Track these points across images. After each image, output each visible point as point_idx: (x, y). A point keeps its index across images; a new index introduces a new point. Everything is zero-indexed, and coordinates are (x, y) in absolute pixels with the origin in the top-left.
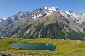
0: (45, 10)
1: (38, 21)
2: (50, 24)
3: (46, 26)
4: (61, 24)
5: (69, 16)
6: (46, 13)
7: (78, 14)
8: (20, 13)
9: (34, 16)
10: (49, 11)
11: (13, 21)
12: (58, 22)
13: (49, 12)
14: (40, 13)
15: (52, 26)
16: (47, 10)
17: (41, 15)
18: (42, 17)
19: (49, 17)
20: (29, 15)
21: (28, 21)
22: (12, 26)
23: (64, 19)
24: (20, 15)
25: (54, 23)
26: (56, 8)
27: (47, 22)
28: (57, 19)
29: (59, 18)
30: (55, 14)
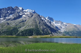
0: (19, 11)
1: (8, 24)
2: (27, 30)
3: (22, 32)
4: (43, 30)
5: (50, 23)
7: (59, 22)
10: (24, 13)
12: (39, 27)
14: (11, 14)
15: (30, 32)
16: (22, 11)
18: (15, 19)
19: (25, 21)
25: (33, 29)
26: (34, 11)
27: (23, 26)
28: (37, 24)
29: (40, 22)
30: (33, 17)
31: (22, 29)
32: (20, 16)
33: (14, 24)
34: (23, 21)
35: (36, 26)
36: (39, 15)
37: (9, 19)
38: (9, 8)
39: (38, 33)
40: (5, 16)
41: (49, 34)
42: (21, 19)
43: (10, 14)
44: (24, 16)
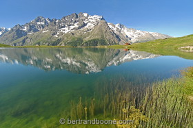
0: (83, 18)
1: (73, 34)
2: (91, 40)
3: (86, 42)
4: (109, 40)
5: (120, 31)
6: (86, 22)
7: (131, 30)
9: (64, 27)
11: (26, 33)
12: (105, 37)
13: (90, 22)
14: (75, 22)
15: (95, 43)
16: (87, 18)
17: (76, 26)
18: (79, 28)
19: (91, 30)
20: (55, 23)
21: (54, 34)
22: (24, 41)
23: (114, 33)
24: (39, 23)
26: (101, 17)
28: (102, 34)
29: (106, 31)
30: (99, 24)
31: (87, 39)
32: (85, 25)
33: (78, 34)
34: (88, 30)
36: (106, 23)
37: (74, 29)
40: (70, 25)
41: (115, 44)
42: (85, 27)
44: (90, 24)
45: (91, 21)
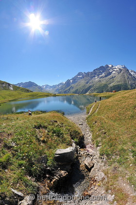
0: (109, 68)
1: (100, 81)
2: (115, 86)
3: (111, 87)
6: (111, 71)
8: (79, 74)
9: (95, 76)
16: (112, 68)
18: (106, 76)
19: (115, 77)
21: (87, 83)
22: (70, 89)
24: (79, 76)
25: (121, 85)
27: (113, 82)
28: (125, 79)
29: (128, 77)
30: (122, 72)
32: (110, 73)
33: (105, 81)
34: (113, 78)
35: (125, 81)
36: (128, 70)
37: (101, 77)
38: (102, 68)
39: (126, 88)
40: (99, 75)
42: (111, 75)
43: (102, 73)
44: (114, 72)
45: (115, 70)
